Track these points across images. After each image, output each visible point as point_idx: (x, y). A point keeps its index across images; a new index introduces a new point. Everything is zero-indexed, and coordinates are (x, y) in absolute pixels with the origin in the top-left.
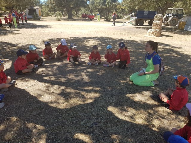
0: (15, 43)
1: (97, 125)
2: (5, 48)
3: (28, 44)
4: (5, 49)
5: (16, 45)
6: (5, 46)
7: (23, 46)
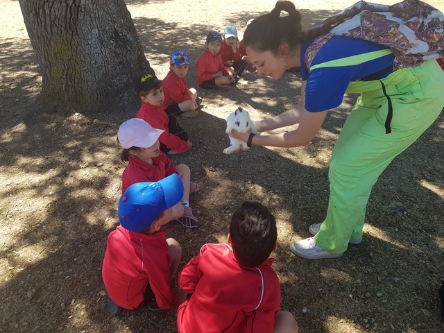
0: (173, 22)
1: (405, 213)
2: (152, 31)
3: (195, 25)
4: (154, 34)
5: (174, 26)
6: (152, 28)
7: (187, 28)
